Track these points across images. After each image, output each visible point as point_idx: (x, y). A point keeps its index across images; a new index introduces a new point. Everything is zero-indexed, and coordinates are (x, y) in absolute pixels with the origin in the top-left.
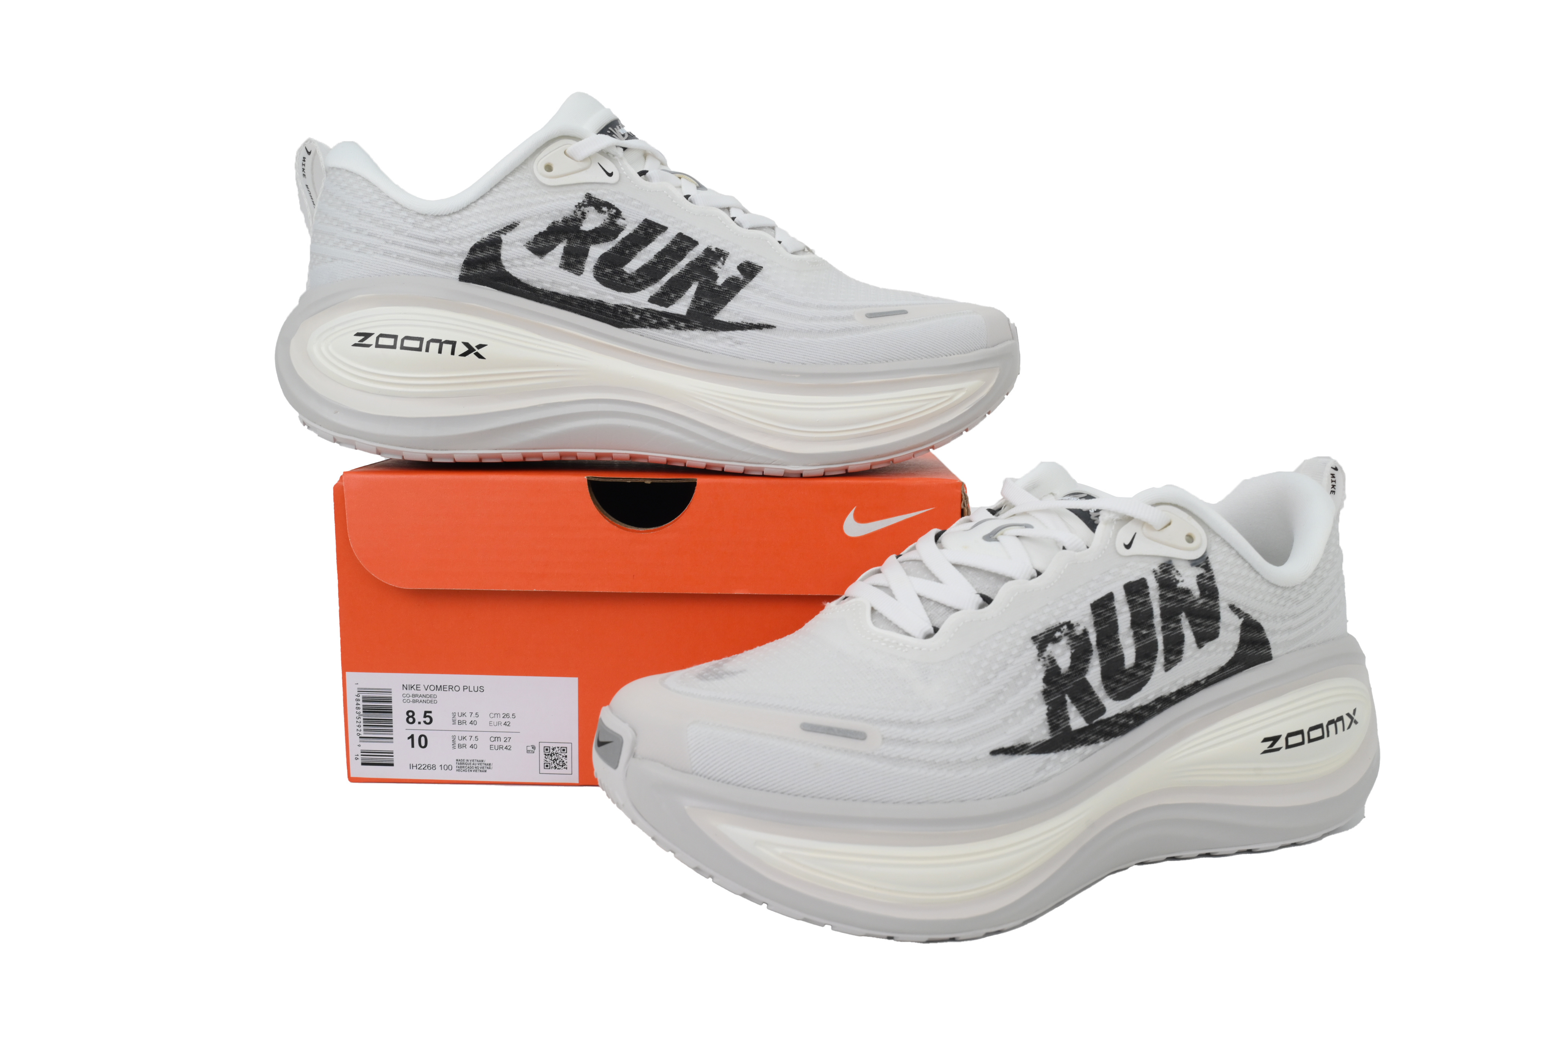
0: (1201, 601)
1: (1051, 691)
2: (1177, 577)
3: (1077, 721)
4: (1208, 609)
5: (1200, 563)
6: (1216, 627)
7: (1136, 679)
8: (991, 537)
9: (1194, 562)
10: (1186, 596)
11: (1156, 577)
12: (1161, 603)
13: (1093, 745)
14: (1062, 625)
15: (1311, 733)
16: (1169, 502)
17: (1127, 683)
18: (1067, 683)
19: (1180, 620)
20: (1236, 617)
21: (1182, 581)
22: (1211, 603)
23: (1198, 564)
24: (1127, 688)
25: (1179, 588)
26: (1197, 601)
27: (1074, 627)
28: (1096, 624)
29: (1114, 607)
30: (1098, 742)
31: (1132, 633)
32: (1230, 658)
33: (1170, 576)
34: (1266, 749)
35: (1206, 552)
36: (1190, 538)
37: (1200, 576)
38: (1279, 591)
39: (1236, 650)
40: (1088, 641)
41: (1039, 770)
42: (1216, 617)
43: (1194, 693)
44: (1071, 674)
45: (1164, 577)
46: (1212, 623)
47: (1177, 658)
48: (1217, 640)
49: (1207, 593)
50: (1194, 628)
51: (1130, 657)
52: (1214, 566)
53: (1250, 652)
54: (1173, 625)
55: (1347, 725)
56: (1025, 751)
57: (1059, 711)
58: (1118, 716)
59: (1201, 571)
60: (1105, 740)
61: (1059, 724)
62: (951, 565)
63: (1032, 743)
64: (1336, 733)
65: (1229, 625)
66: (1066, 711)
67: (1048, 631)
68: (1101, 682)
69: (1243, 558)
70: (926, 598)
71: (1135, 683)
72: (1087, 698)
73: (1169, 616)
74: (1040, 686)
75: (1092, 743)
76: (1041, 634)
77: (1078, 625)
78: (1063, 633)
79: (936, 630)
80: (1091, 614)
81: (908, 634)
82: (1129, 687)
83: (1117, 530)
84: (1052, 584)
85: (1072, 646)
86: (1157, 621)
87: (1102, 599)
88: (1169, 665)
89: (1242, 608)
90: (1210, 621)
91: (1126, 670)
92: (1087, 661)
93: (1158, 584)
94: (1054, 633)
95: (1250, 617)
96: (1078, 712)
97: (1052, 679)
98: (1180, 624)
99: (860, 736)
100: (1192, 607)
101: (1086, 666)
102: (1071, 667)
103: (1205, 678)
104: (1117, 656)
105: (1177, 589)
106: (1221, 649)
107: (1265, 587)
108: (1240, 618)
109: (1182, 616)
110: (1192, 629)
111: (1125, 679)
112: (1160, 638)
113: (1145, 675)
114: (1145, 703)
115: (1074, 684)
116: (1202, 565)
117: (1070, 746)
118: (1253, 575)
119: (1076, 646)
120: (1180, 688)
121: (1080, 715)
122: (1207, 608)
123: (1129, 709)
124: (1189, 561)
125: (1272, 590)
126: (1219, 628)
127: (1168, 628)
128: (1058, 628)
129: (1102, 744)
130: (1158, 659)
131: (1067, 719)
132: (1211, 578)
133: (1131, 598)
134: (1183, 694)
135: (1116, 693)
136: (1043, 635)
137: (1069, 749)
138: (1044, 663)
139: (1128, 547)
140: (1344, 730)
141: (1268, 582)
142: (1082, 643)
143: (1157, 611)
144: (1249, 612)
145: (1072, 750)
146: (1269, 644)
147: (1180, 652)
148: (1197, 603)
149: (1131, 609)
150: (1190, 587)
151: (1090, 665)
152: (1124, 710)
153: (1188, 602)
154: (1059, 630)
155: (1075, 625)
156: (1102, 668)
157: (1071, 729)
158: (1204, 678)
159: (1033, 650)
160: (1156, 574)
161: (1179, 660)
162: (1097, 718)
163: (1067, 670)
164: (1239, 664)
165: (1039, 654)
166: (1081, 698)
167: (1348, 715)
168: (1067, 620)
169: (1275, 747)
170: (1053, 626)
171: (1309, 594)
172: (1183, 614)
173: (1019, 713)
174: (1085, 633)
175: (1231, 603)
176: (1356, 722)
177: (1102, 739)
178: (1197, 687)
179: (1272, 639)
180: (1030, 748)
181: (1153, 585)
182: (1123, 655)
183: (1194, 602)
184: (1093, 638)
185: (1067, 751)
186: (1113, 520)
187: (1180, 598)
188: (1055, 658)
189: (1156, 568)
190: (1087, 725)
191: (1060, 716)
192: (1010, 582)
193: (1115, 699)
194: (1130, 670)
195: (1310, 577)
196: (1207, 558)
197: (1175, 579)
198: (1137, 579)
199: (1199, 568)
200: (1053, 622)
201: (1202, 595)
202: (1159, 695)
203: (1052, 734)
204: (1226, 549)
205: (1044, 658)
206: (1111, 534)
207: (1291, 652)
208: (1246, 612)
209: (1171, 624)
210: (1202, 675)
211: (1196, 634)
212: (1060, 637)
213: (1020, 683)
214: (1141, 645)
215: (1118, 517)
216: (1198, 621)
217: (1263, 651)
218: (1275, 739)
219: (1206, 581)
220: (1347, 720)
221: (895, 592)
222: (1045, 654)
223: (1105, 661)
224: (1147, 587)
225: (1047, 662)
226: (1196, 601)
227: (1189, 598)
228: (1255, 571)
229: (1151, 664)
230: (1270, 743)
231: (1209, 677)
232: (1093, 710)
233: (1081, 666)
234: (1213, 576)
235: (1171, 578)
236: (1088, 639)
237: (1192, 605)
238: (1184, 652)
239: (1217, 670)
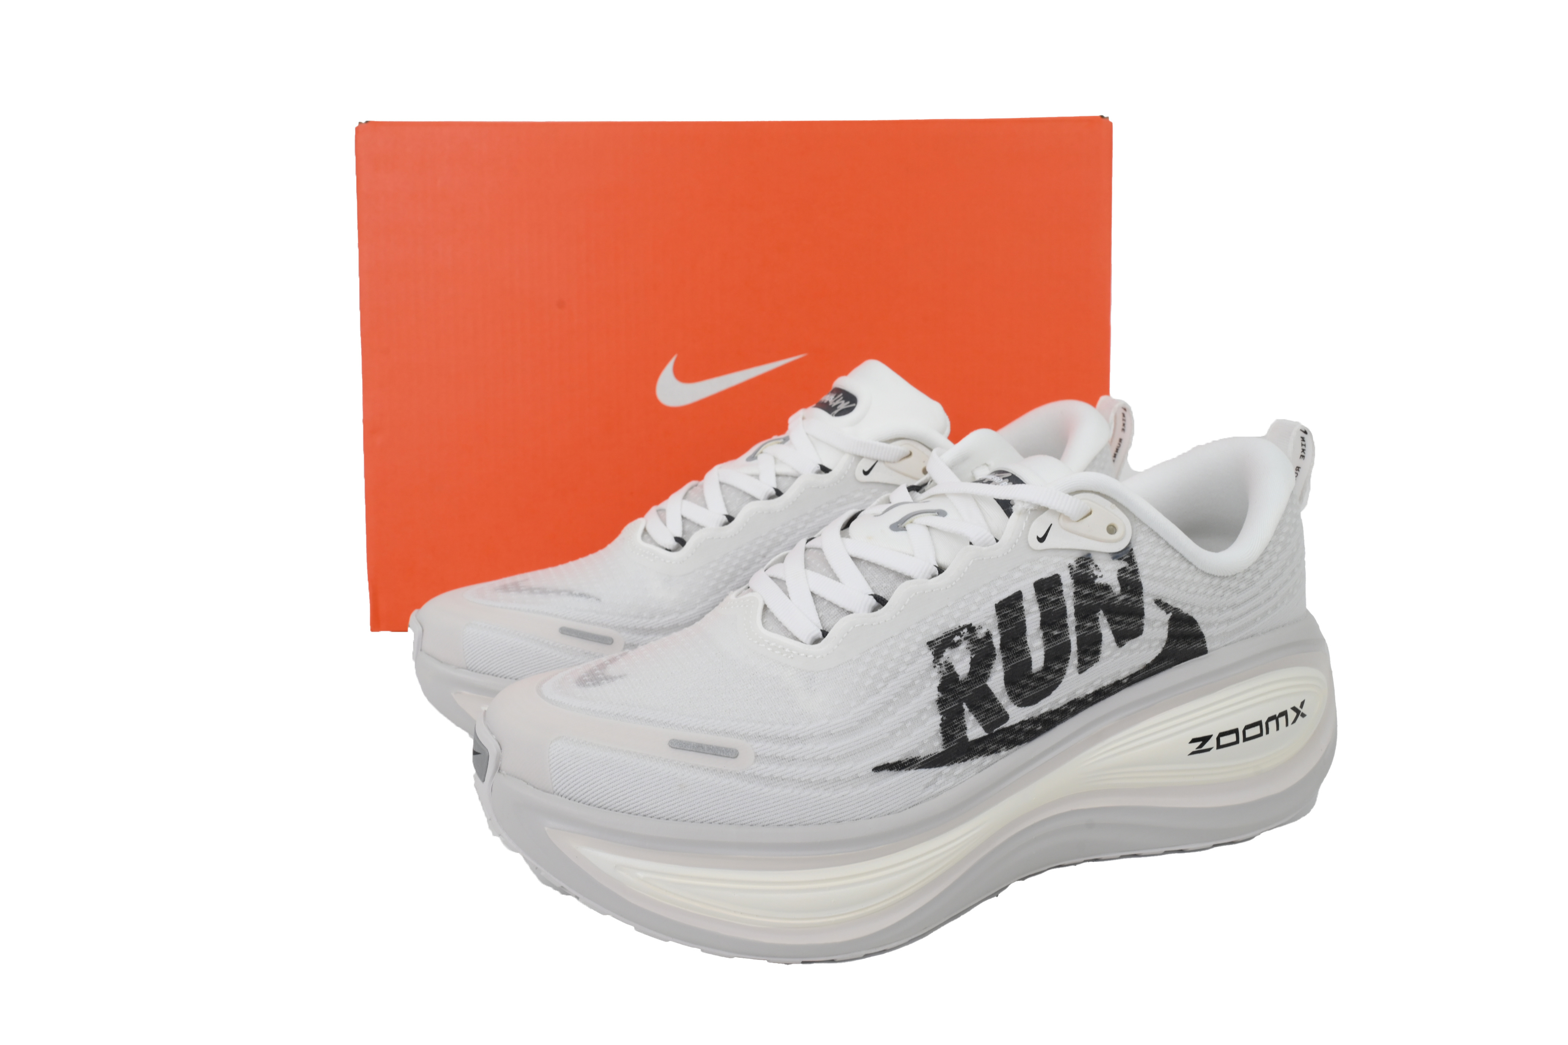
0: (1122, 598)
1: (947, 699)
2: (1096, 573)
3: (974, 730)
4: (1130, 606)
5: (1124, 556)
6: (1139, 624)
7: (1045, 683)
8: (898, 527)
9: (1116, 555)
10: (1105, 593)
11: (1071, 573)
12: (1075, 601)
13: (993, 755)
14: (962, 629)
15: (1247, 731)
16: (1090, 489)
17: (1035, 688)
18: (965, 691)
19: (1098, 618)
20: (1163, 612)
21: (1101, 577)
22: (1134, 599)
23: (1121, 557)
24: (1034, 693)
25: (1097, 584)
26: (1118, 598)
27: (976, 630)
28: (1001, 626)
29: (1023, 607)
30: (999, 752)
31: (1041, 635)
32: (1157, 655)
33: (1088, 571)
34: (1195, 750)
35: (1130, 543)
36: (1112, 529)
37: (1122, 570)
38: (1216, 582)
39: (1163, 646)
40: (991, 645)
41: (927, 786)
42: (1141, 614)
43: (1115, 693)
44: (970, 681)
45: (1080, 573)
46: (1134, 620)
47: (1093, 659)
48: (1140, 638)
49: (1129, 588)
50: (1114, 626)
51: (1038, 660)
52: (1139, 559)
53: (1181, 647)
54: (1089, 624)
55: (1291, 720)
56: (913, 766)
57: (954, 721)
58: (1022, 723)
59: (1123, 564)
60: (1008, 749)
61: (954, 735)
62: (850, 558)
63: (922, 757)
64: (1278, 729)
65: (1155, 621)
66: (963, 720)
67: (946, 635)
68: (1004, 688)
69: (1173, 548)
70: (820, 597)
71: (1046, 686)
72: (988, 706)
73: (1085, 614)
74: (935, 694)
75: (992, 753)
76: (938, 639)
77: (980, 628)
78: (963, 637)
79: (825, 633)
80: (995, 615)
81: (796, 639)
82: (1037, 692)
83: (1031, 521)
84: (954, 583)
85: (972, 651)
86: (1071, 620)
87: (1009, 599)
88: (1084, 666)
89: (1169, 602)
90: (1133, 618)
91: (1034, 674)
92: (989, 666)
93: (1073, 581)
94: (953, 637)
95: (1181, 611)
96: (976, 722)
97: (948, 687)
98: (1097, 623)
99: (730, 753)
100: (1111, 604)
101: (987, 671)
102: (971, 673)
103: (1127, 677)
104: (1023, 659)
105: (1095, 585)
106: (1146, 646)
107: (1198, 578)
108: (1168, 613)
109: (1099, 614)
110: (1110, 627)
111: (1032, 684)
112: (1073, 638)
113: (1055, 678)
114: (1055, 707)
115: (973, 691)
116: (1125, 558)
117: (966, 758)
118: (1184, 565)
119: (977, 650)
120: (1097, 689)
121: (979, 724)
122: (1130, 604)
123: (1036, 715)
124: (1110, 553)
125: (1207, 580)
126: (1143, 624)
127: (1084, 627)
128: (957, 632)
129: (1003, 753)
130: (1070, 661)
131: (964, 728)
132: (1135, 572)
133: (1043, 597)
134: (1101, 694)
135: (1021, 700)
136: (940, 640)
137: (965, 761)
138: (940, 670)
139: (1041, 540)
140: (1287, 725)
141: (1203, 572)
142: (984, 647)
143: (1070, 610)
144: (1179, 606)
145: (969, 762)
146: (1204, 637)
147: (1097, 652)
148: (1117, 600)
149: (1042, 608)
150: (1109, 583)
151: (992, 670)
152: (1030, 716)
153: (1107, 599)
154: (959, 634)
155: (977, 628)
156: (1005, 673)
157: (968, 739)
158: (1125, 677)
159: (929, 656)
160: (1072, 569)
161: (1096, 661)
162: (999, 726)
163: (966, 676)
164: (1168, 660)
165: (934, 660)
166: (981, 706)
167: (1294, 709)
168: (967, 622)
169: (1205, 747)
170: (952, 630)
171: (1253, 581)
172: (1101, 612)
173: (908, 725)
174: (988, 635)
175: (1157, 598)
176: (1303, 715)
177: (1004, 748)
178: (1118, 686)
179: (1207, 632)
180: (919, 762)
181: (1067, 581)
182: (1031, 658)
183: (1114, 598)
184: (996, 641)
185: (963, 763)
186: (1027, 510)
187: (1098, 595)
188: (953, 664)
189: (1072, 562)
190: (986, 734)
191: (956, 726)
192: (908, 582)
193: (1019, 706)
194: (1038, 674)
195: (1256, 562)
196: (1132, 550)
197: (1093, 575)
198: (1050, 575)
199: (1122, 561)
200: (952, 626)
201: (1124, 590)
202: (1072, 698)
203: (945, 746)
204: (1153, 539)
205: (940, 664)
206: (1024, 526)
207: (1230, 644)
208: (1174, 606)
209: (1087, 623)
210: (1124, 673)
211: (1115, 633)
212: (959, 641)
213: (911, 692)
214: (1051, 647)
215: (1032, 508)
216: (1118, 619)
217: (1198, 645)
218: (1205, 739)
219: (1129, 575)
220: (1292, 715)
221: (790, 589)
222: (942, 661)
223: (1009, 666)
224: (1061, 584)
225: (944, 669)
226: (1116, 597)
227: (1108, 595)
228: (1188, 561)
229: (1063, 666)
230: (1199, 744)
231: (1132, 676)
232: (994, 718)
233: (982, 672)
234: (1137, 570)
235: (1088, 573)
236: (992, 642)
237: (1111, 602)
238: (1101, 652)
239: (1141, 668)
